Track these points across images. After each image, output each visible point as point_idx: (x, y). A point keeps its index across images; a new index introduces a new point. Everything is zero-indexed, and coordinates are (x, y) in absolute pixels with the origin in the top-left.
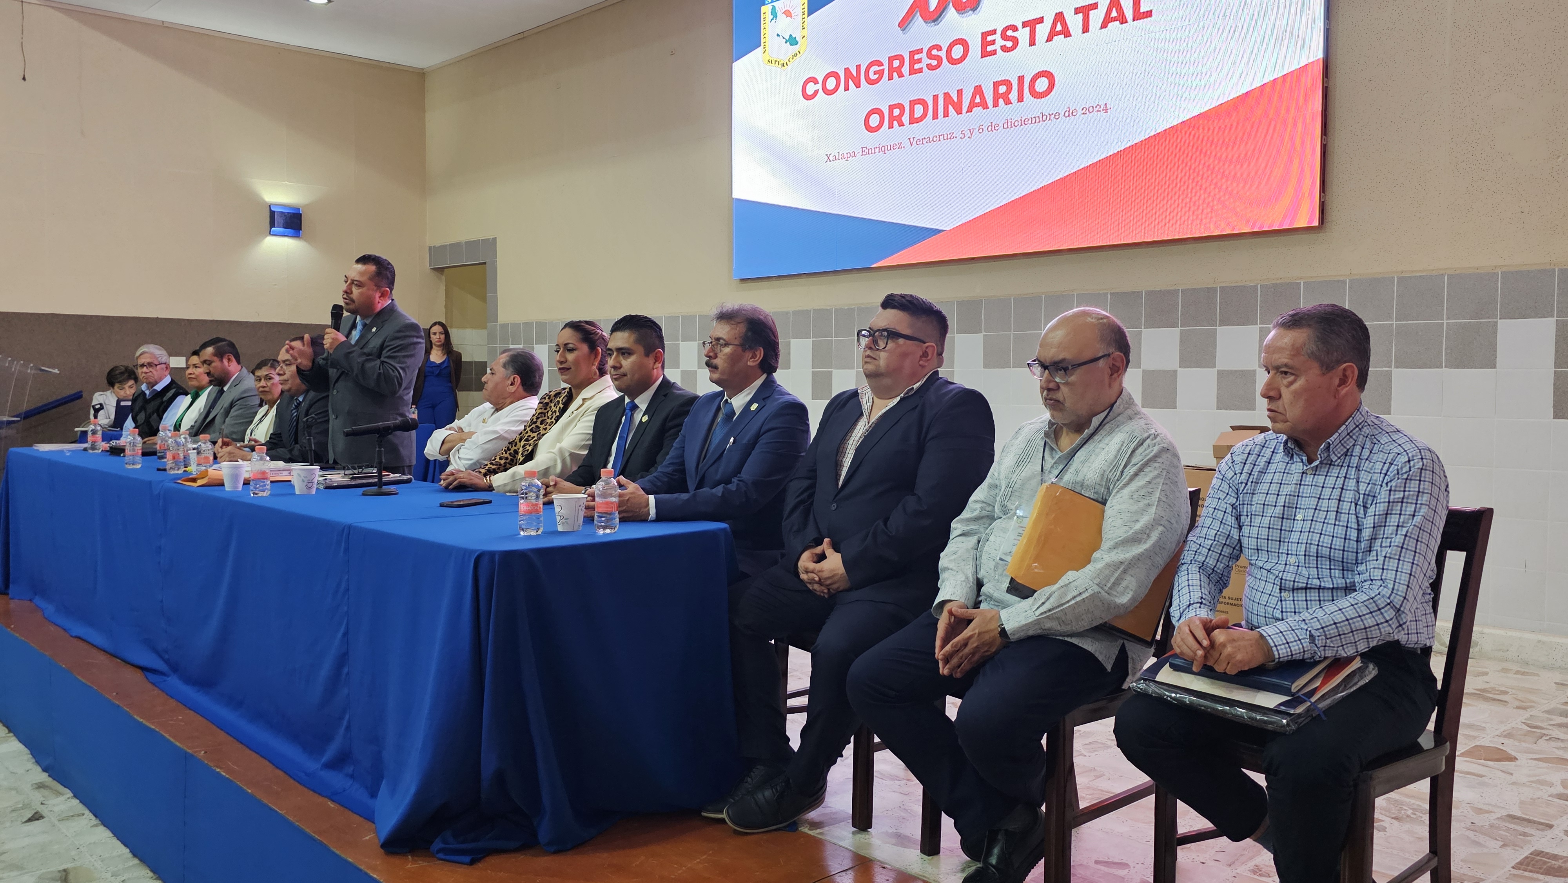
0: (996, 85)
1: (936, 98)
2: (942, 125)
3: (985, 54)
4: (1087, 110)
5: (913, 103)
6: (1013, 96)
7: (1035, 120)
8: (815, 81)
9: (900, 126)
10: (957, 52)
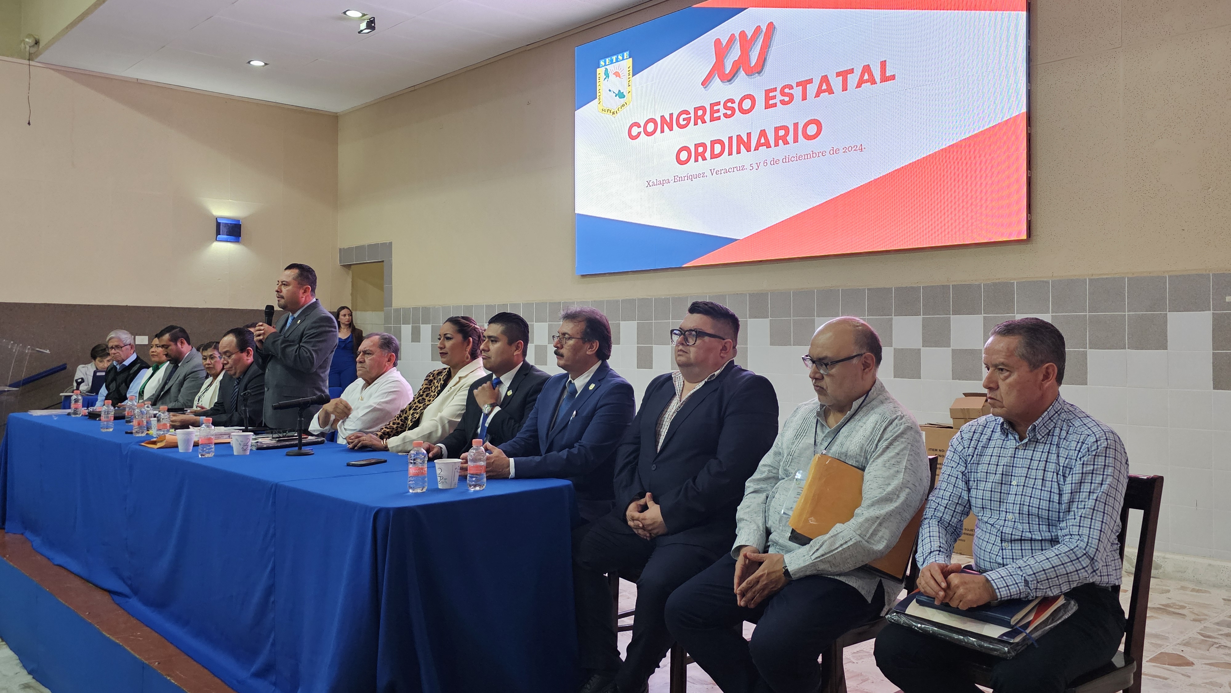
0: (777, 129)
1: (730, 139)
2: (736, 160)
3: (768, 106)
4: (846, 150)
5: (713, 143)
6: (790, 138)
7: (807, 156)
8: (637, 125)
9: (703, 160)
10: (747, 104)
